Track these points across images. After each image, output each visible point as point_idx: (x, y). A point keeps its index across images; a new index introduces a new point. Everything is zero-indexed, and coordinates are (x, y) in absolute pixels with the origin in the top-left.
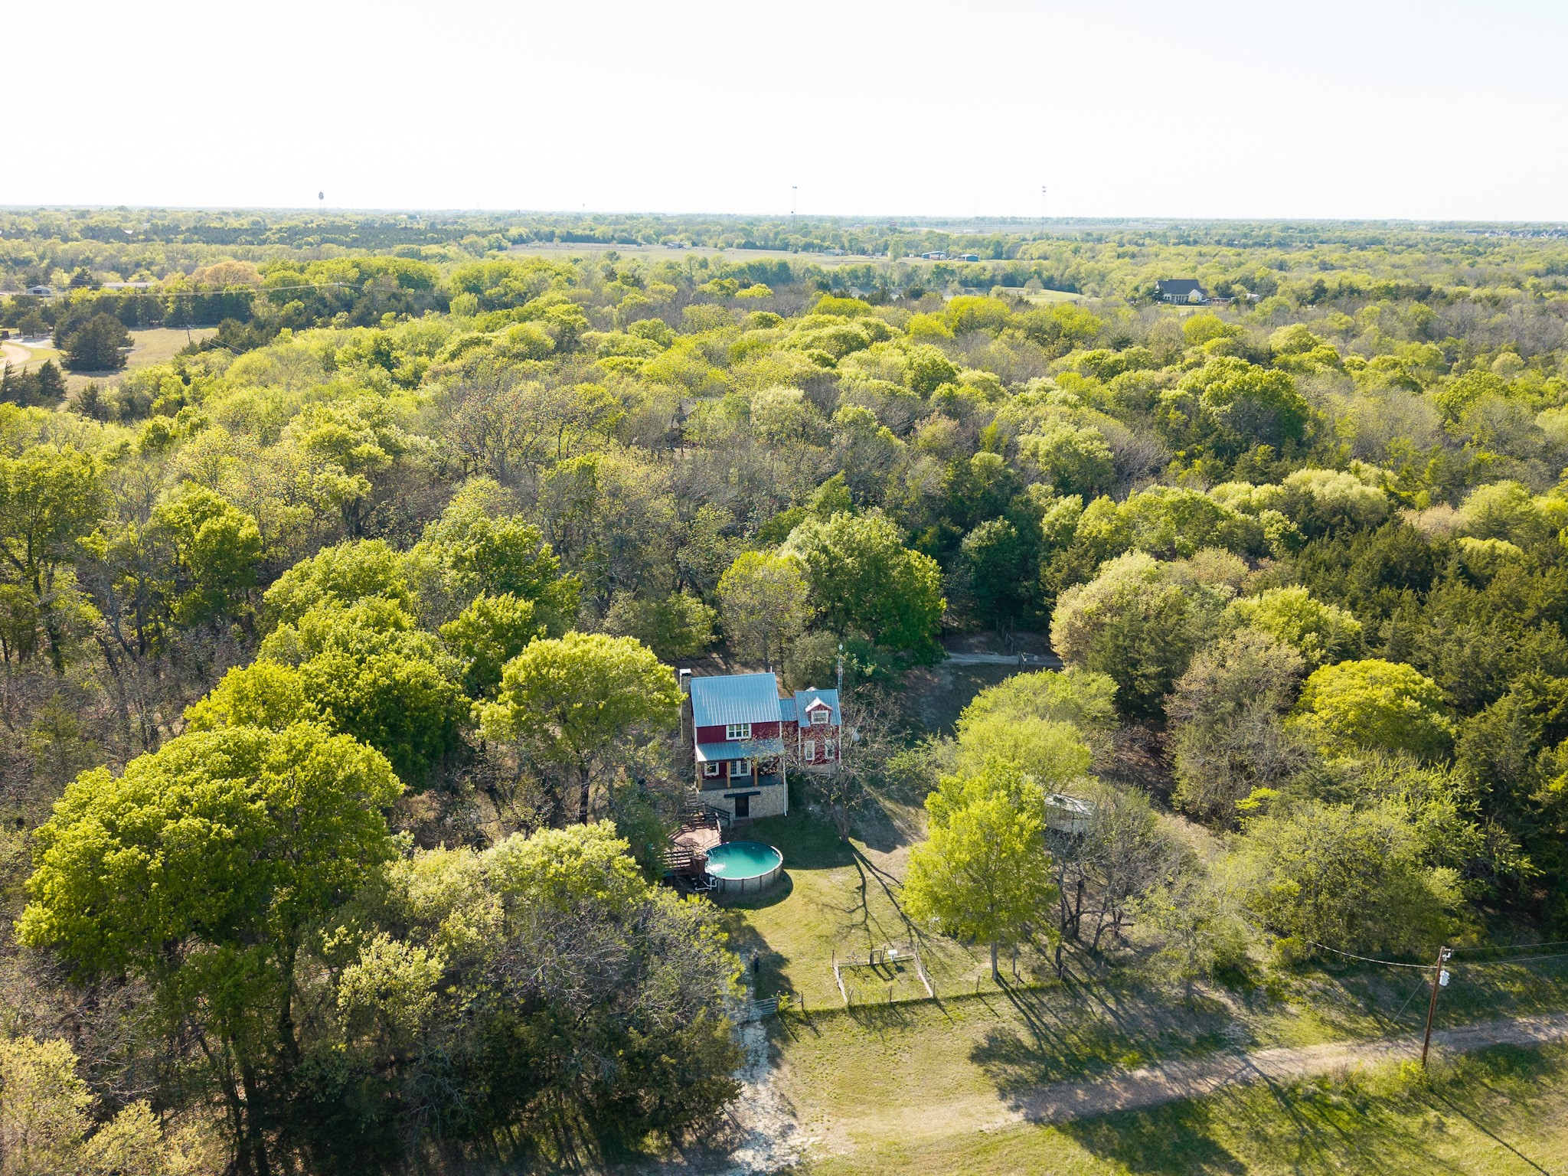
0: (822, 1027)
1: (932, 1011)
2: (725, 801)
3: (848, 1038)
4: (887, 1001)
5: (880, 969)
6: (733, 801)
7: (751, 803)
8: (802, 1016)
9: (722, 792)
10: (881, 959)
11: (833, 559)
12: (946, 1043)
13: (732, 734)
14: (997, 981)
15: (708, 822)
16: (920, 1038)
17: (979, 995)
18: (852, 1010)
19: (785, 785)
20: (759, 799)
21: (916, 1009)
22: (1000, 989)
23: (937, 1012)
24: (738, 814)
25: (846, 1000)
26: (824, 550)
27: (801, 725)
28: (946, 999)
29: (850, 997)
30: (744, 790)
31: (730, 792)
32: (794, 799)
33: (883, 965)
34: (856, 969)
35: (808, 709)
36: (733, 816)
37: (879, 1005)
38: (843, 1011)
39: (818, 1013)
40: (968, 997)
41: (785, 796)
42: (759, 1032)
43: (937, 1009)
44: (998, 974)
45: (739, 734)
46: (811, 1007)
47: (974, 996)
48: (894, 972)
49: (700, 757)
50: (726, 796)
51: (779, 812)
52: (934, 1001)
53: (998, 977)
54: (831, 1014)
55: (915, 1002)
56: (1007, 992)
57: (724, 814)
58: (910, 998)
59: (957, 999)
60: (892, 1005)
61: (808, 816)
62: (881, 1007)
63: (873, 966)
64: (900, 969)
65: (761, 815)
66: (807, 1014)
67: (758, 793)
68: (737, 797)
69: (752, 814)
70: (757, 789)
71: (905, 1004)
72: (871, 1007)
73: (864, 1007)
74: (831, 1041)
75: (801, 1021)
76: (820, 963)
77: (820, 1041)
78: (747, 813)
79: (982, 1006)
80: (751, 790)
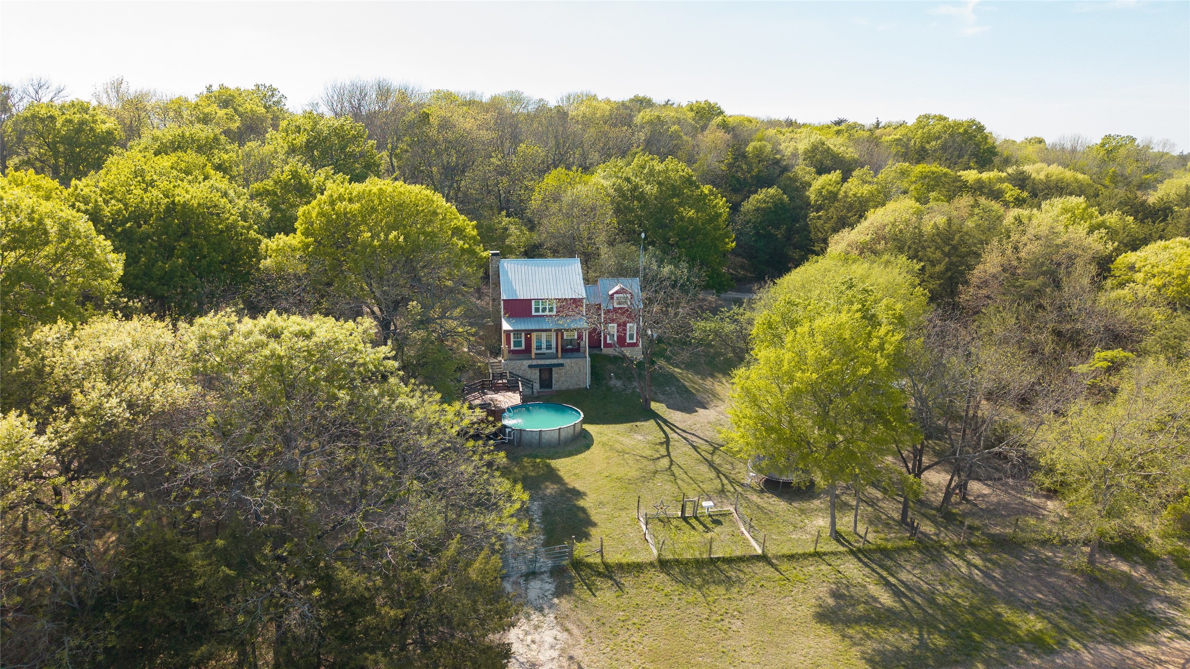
0: (628, 581)
1: (760, 568)
2: (529, 371)
3: (660, 598)
4: (705, 556)
5: (693, 522)
6: (537, 372)
7: (555, 376)
8: (601, 569)
9: (526, 363)
10: (695, 511)
11: (636, 188)
12: (786, 609)
13: (537, 310)
14: (838, 541)
15: (511, 387)
16: (751, 602)
17: (817, 554)
18: (663, 564)
19: (588, 359)
20: (562, 371)
21: (742, 565)
22: (841, 549)
23: (769, 572)
24: (542, 386)
25: (655, 552)
26: (628, 180)
27: (603, 306)
28: (777, 557)
29: (660, 550)
30: (548, 362)
31: (534, 362)
32: (596, 374)
33: (696, 518)
34: (665, 521)
35: (610, 293)
36: (537, 386)
37: (697, 561)
38: (651, 564)
39: (620, 566)
40: (805, 556)
41: (588, 370)
42: (547, 586)
43: (768, 568)
44: (837, 532)
45: (544, 310)
46: (613, 558)
47: (811, 555)
48: (710, 525)
49: (506, 326)
50: (530, 366)
51: (583, 386)
52: (763, 558)
53: (837, 536)
54: (637, 568)
55: (741, 559)
56: (852, 552)
57: (527, 382)
58: (734, 554)
59: (791, 557)
60: (713, 561)
61: (609, 389)
62: (699, 563)
63: (685, 519)
64: (718, 523)
65: (564, 387)
66: (607, 566)
67: (562, 365)
68: (542, 369)
69: (555, 387)
70: (560, 361)
71: (729, 561)
72: (688, 562)
73: (677, 561)
74: (637, 600)
75: (599, 574)
76: (624, 514)
77: (624, 600)
78: (550, 386)
79: (824, 567)
80: (555, 361)
